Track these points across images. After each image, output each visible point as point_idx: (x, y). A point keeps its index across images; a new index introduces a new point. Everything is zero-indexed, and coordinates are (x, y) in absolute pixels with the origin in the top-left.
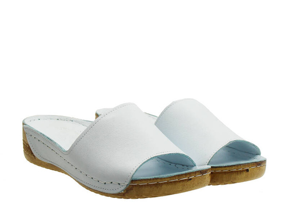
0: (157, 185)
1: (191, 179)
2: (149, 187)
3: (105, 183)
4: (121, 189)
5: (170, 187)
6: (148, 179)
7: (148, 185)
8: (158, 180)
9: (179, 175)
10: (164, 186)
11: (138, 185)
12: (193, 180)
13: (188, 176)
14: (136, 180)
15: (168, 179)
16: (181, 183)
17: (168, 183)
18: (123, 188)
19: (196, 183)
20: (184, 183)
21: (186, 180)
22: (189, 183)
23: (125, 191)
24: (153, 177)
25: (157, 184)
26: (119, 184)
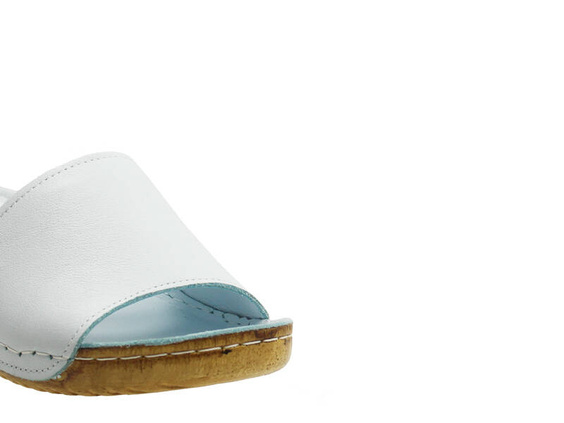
0: (142, 363)
1: (228, 351)
2: (122, 369)
3: (20, 354)
4: (53, 370)
5: (172, 368)
6: (119, 347)
7: (119, 362)
8: (144, 351)
9: (196, 341)
10: (159, 366)
11: (95, 362)
12: (234, 353)
13: (222, 343)
14: (91, 349)
15: (169, 350)
16: (203, 361)
17: (169, 359)
18: (59, 367)
19: (244, 363)
20: (209, 360)
21: (215, 352)
22: (223, 360)
23: (65, 376)
24: (132, 342)
25: (140, 360)
26: (51, 357)
